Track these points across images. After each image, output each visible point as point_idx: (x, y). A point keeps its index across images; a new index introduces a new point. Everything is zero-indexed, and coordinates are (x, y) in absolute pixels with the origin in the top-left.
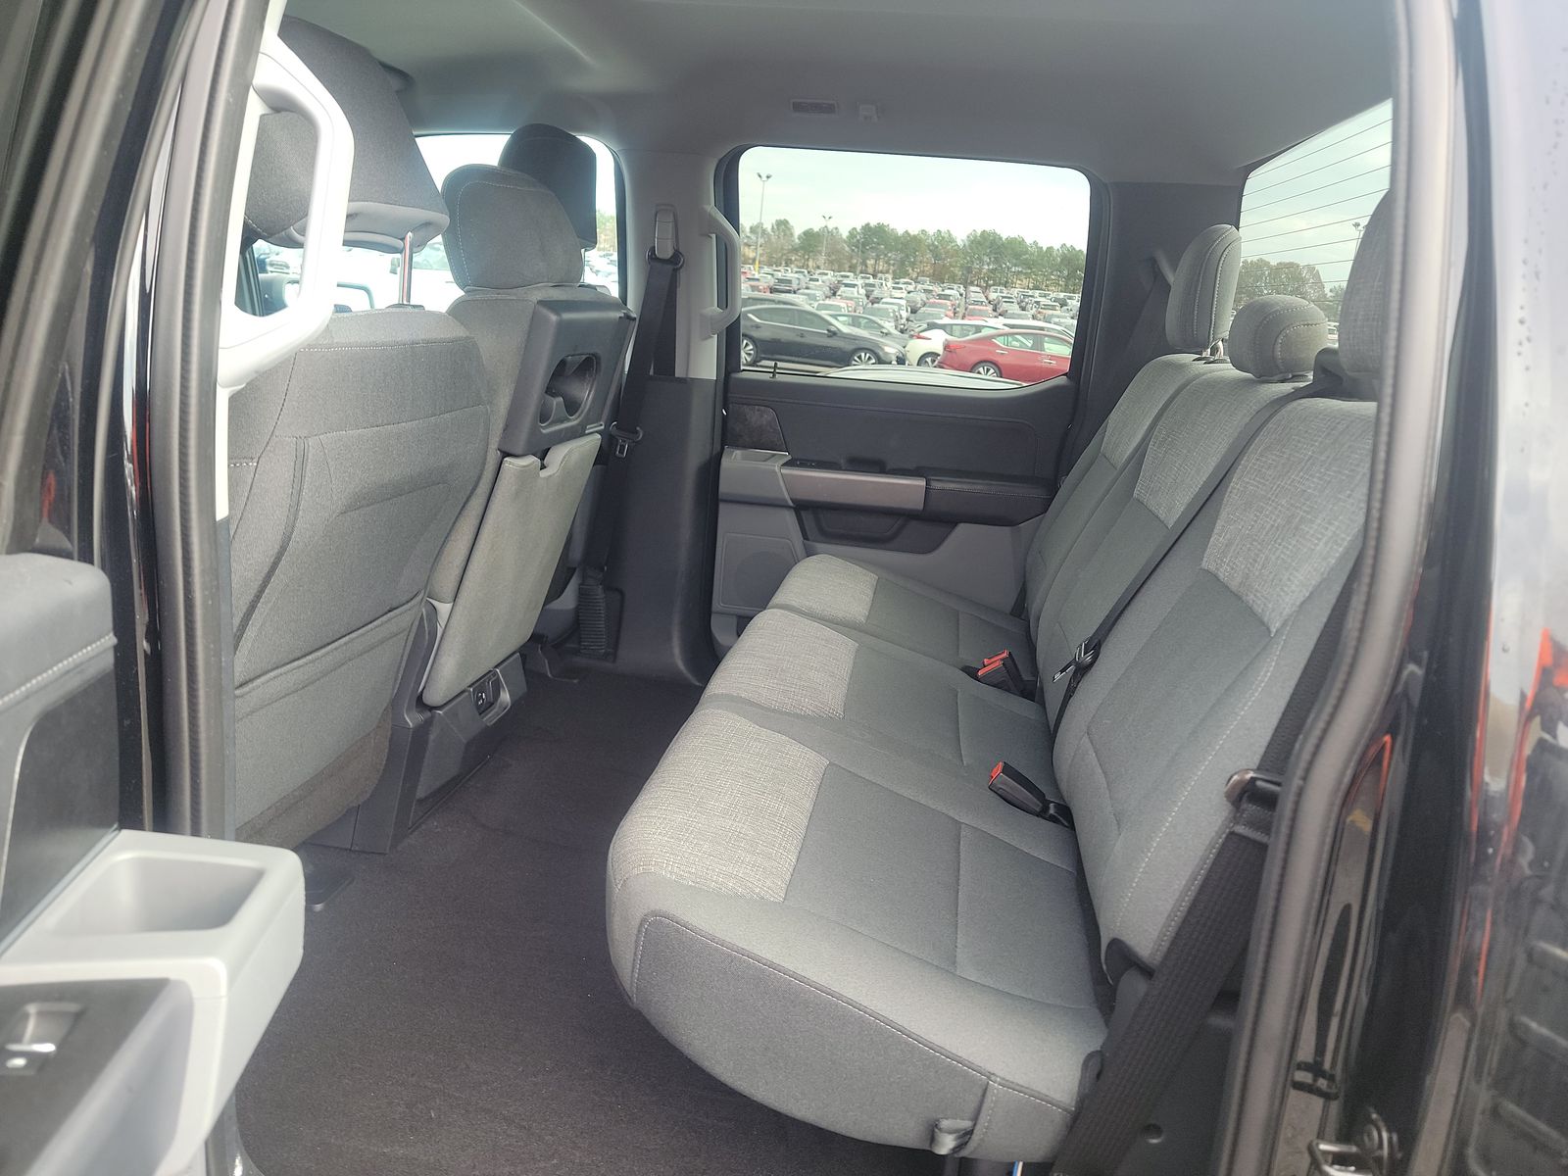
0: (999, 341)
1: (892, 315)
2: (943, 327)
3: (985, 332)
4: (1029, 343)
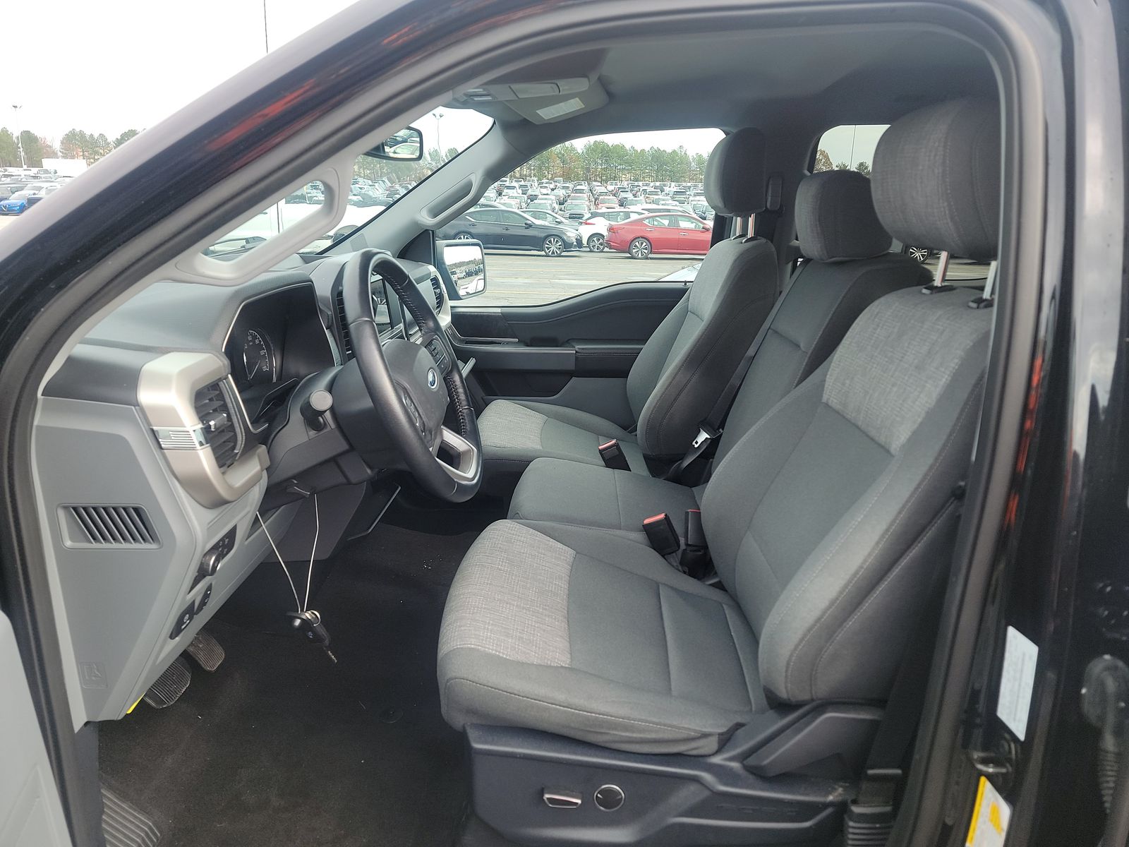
0: (646, 222)
1: (549, 207)
2: (602, 215)
3: (634, 217)
4: (666, 222)
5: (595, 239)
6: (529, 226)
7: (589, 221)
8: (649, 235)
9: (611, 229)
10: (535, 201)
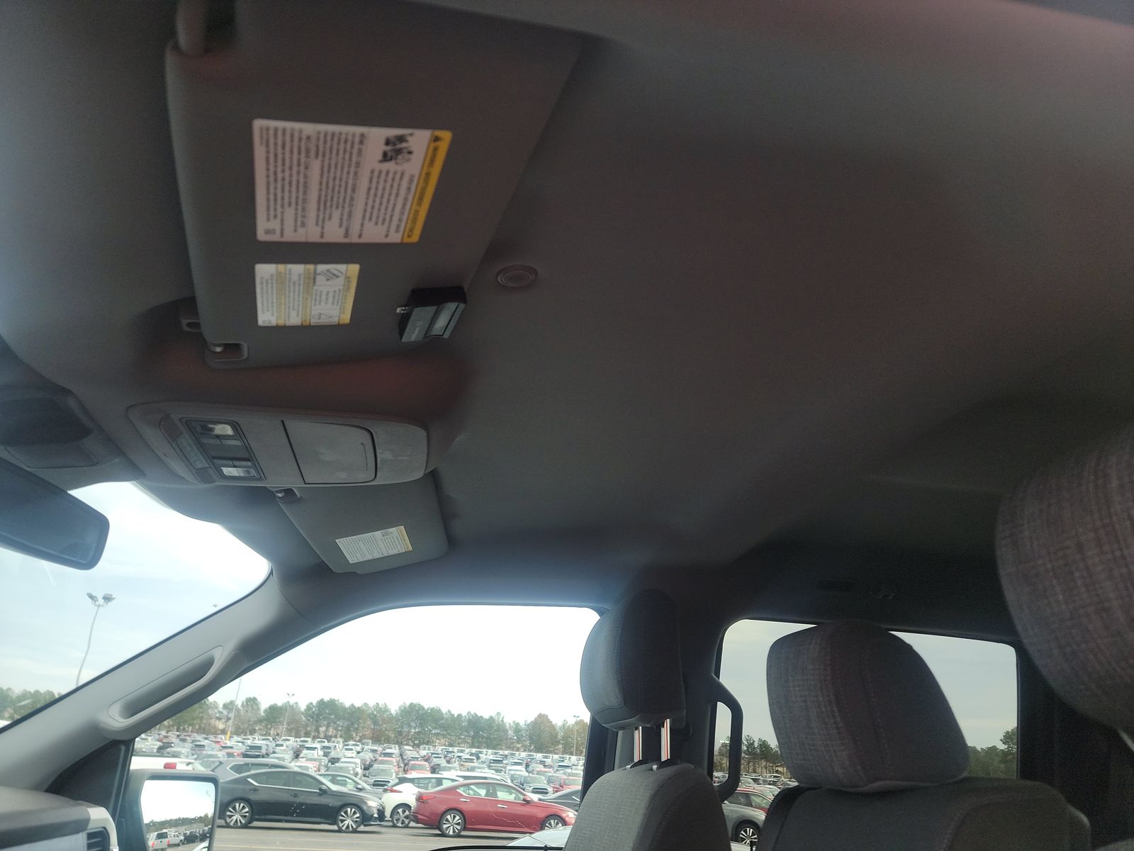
0: (460, 791)
1: (352, 772)
2: (412, 781)
3: (446, 784)
4: (483, 792)
5: (400, 811)
6: (324, 792)
7: (395, 788)
8: (462, 807)
9: (420, 799)
10: (337, 764)
